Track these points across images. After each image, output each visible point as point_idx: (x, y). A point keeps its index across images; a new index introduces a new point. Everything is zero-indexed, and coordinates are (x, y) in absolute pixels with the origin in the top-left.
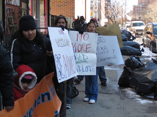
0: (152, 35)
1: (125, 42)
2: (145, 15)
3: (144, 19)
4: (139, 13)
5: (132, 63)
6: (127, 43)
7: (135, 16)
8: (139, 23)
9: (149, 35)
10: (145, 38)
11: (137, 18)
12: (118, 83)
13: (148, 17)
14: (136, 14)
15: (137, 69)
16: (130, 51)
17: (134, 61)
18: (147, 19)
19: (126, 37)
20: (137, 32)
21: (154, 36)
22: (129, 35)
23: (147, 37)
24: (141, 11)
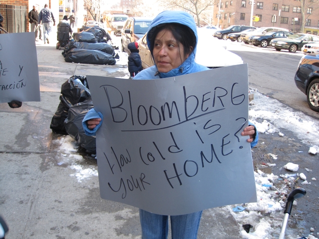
0: (133, 35)
1: (92, 44)
2: (134, 8)
3: (133, 13)
4: (127, 5)
5: (72, 90)
6: (94, 45)
7: (123, 9)
8: (122, 18)
9: (129, 35)
10: (125, 39)
11: (125, 11)
12: (51, 126)
13: (137, 11)
14: (124, 6)
15: (80, 104)
16: (98, 58)
17: (77, 87)
18: (136, 13)
19: (94, 37)
20: (119, 29)
21: (134, 36)
22: (101, 34)
23: (128, 37)
24: (130, 3)
